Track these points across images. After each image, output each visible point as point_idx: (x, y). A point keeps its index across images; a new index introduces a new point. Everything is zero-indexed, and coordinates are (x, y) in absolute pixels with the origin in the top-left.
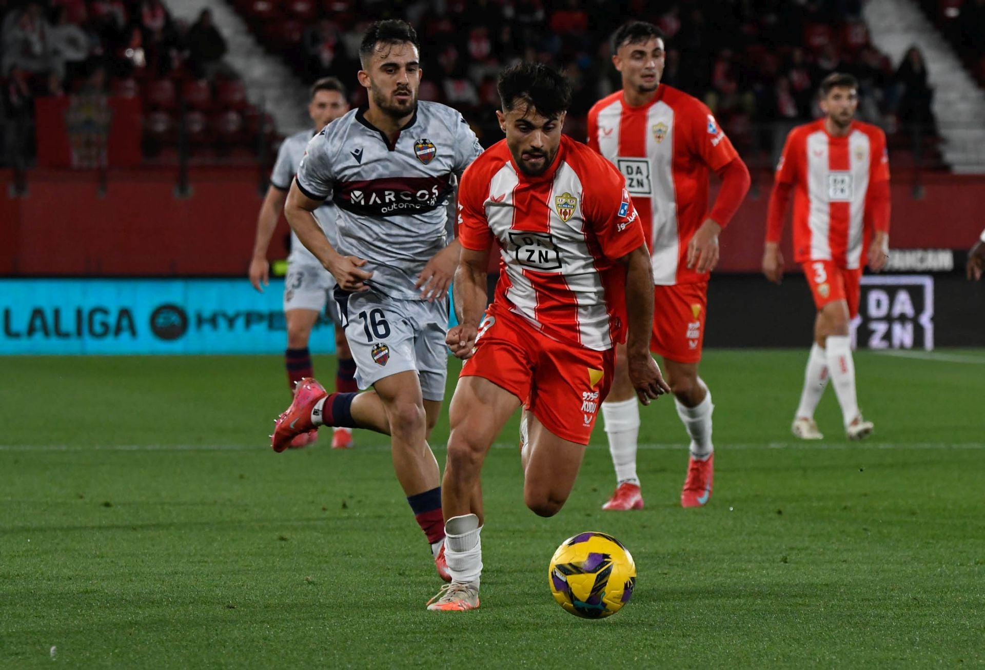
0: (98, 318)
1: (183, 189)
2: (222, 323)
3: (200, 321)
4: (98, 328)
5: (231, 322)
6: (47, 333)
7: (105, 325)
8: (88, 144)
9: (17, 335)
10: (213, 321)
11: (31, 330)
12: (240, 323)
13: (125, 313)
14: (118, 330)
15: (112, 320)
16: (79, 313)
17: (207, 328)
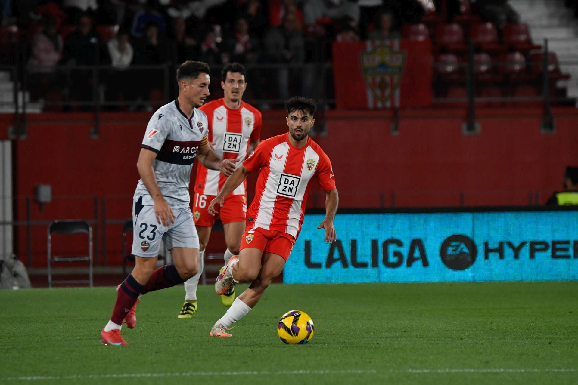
0: (392, 248)
1: (471, 127)
2: (508, 252)
3: (488, 251)
4: (392, 259)
5: (517, 251)
6: (345, 265)
7: (397, 254)
8: (383, 86)
9: (318, 266)
10: (500, 251)
11: (330, 261)
12: (525, 251)
13: (417, 243)
14: (411, 260)
15: (405, 251)
16: (374, 243)
17: (493, 256)
